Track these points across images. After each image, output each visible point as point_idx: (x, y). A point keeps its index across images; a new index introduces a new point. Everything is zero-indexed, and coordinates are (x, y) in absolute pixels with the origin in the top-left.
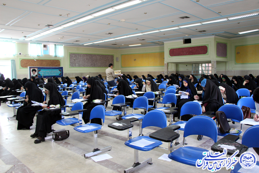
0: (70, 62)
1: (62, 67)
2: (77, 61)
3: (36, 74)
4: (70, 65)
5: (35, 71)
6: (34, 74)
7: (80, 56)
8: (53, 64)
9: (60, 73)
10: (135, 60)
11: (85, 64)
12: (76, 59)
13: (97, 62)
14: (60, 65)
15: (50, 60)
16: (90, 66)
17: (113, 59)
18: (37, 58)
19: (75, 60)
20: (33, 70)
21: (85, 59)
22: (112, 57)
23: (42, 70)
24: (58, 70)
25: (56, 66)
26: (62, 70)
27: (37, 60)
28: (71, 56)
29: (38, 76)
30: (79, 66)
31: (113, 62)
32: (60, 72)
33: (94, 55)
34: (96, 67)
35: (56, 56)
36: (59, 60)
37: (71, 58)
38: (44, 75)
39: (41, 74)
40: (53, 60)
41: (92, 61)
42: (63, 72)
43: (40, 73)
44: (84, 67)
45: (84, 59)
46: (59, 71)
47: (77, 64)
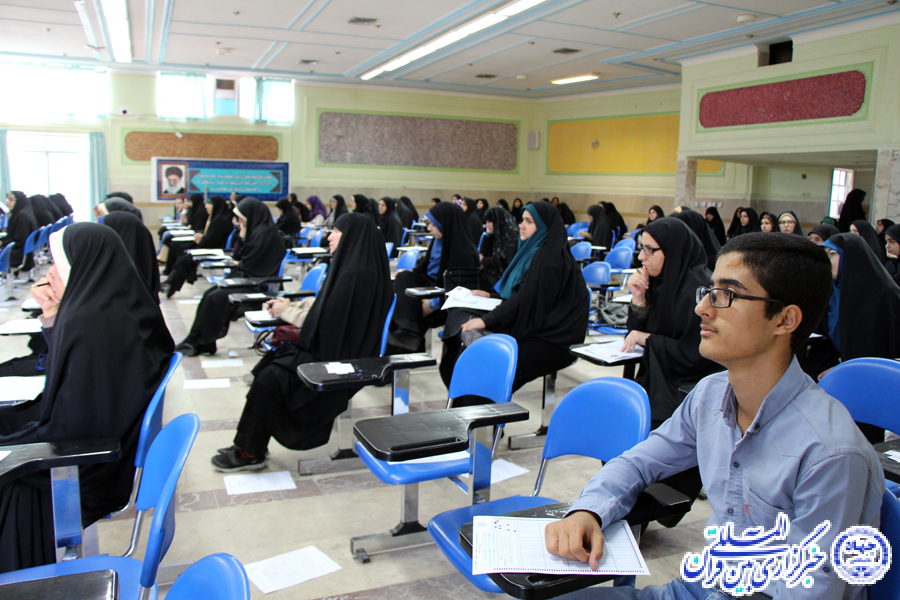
0: (321, 146)
1: (287, 165)
2: (349, 140)
3: (182, 184)
4: (320, 156)
5: (179, 173)
6: (172, 184)
7: (366, 124)
8: (248, 151)
9: (274, 186)
10: (596, 144)
11: (384, 154)
12: (347, 132)
13: (439, 146)
14: (276, 155)
15: (240, 137)
16: (407, 164)
17: (516, 140)
18: (188, 129)
19: (339, 137)
20: (169, 172)
21: (386, 136)
22: (511, 130)
23: (203, 171)
24: (268, 172)
25: (261, 158)
26: (286, 176)
27: (188, 136)
28: (324, 123)
29: (189, 191)
30: (360, 160)
31: (516, 150)
32: (276, 182)
33: (427, 119)
34: (434, 166)
35: (261, 122)
36: (274, 136)
37: (324, 131)
38: (213, 190)
39: (199, 186)
40: (248, 137)
41: (415, 145)
42: (286, 184)
43: (196, 181)
44: (382, 164)
45: (382, 136)
46: (270, 177)
47: (349, 154)
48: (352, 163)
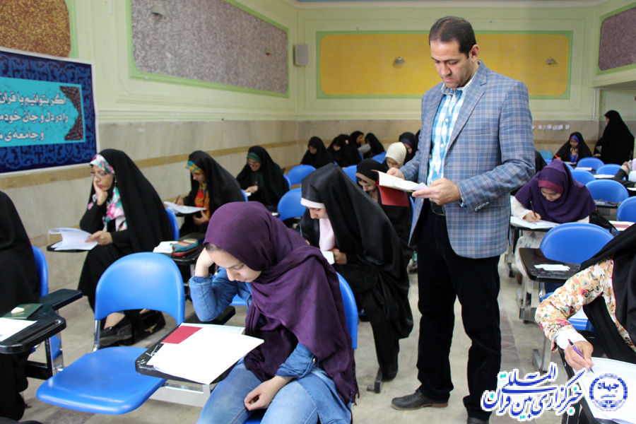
4: (135, 57)
9: (71, 123)
12: (165, 9)
13: (244, 55)
17: (286, 53)
21: (204, 28)
26: (89, 97)
30: (181, 70)
32: (75, 113)
42: (91, 115)
46: (62, 100)
47: (169, 55)
48: (173, 74)
